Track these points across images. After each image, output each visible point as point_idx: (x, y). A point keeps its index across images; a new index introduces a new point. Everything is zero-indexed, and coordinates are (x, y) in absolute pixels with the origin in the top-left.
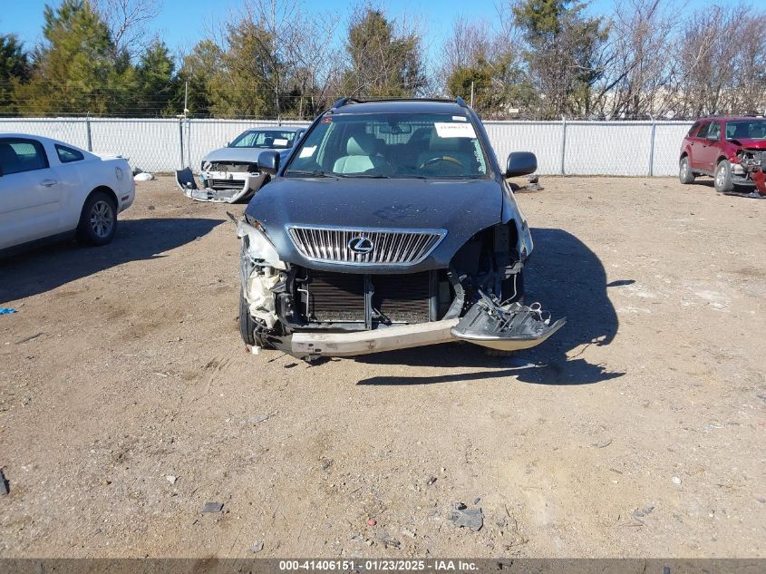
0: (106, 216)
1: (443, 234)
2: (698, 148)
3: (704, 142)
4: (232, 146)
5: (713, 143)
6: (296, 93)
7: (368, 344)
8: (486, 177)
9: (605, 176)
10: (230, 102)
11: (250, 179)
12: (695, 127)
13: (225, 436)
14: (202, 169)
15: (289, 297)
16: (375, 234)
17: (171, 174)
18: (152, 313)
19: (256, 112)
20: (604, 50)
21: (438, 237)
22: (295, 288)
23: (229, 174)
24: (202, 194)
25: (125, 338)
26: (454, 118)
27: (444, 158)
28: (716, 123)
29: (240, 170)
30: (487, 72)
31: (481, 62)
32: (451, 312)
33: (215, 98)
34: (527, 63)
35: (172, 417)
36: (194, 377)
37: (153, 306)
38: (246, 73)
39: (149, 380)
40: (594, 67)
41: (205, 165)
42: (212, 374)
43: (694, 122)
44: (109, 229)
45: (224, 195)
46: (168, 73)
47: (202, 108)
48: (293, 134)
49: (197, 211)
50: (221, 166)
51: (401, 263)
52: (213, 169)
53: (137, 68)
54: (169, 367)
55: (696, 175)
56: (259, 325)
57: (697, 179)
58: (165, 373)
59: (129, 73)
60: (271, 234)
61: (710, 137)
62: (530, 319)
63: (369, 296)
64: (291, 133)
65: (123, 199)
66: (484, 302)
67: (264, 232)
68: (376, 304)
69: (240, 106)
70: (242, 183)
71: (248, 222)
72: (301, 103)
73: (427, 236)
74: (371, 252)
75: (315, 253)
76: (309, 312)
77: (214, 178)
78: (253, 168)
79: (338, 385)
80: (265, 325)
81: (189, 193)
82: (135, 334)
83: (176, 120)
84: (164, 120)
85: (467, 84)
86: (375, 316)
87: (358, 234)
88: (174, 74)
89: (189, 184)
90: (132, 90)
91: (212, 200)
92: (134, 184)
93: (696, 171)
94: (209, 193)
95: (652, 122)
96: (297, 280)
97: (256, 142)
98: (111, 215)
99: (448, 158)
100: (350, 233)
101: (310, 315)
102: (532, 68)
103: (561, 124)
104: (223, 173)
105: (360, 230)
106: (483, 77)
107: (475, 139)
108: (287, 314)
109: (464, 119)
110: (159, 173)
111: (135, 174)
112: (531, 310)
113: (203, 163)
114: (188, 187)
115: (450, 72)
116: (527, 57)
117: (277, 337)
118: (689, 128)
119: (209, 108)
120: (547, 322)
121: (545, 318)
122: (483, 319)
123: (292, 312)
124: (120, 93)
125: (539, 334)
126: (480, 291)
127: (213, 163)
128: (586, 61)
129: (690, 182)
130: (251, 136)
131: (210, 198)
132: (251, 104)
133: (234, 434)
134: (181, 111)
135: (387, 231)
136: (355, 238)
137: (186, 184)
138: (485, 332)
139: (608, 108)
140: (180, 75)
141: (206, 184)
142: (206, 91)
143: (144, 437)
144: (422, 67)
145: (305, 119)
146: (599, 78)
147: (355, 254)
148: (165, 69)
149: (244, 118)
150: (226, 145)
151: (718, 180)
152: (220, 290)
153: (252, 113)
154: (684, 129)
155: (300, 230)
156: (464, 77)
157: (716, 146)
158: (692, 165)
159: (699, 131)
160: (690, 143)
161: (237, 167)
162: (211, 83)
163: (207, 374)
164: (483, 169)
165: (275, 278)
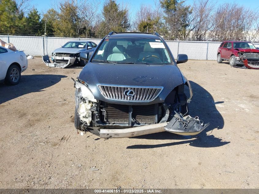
0: (16, 74)
1: (162, 88)
2: (224, 51)
3: (226, 49)
4: (63, 47)
5: (229, 49)
6: (85, 28)
7: (132, 134)
8: (171, 64)
9: (192, 60)
10: (61, 31)
11: (70, 59)
12: (222, 44)
13: (73, 174)
14: (52, 56)
15: (98, 113)
16: (135, 89)
17: (40, 57)
18: (37, 114)
19: (71, 35)
20: (190, 17)
21: (160, 90)
22: (100, 110)
23: (62, 57)
24: (52, 65)
25: (26, 126)
26: (156, 40)
27: (152, 56)
28: (230, 43)
29: (67, 56)
30: (152, 23)
31: (149, 20)
32: (163, 119)
33: (55, 30)
34: (165, 20)
35: (49, 165)
36: (57, 144)
37: (37, 112)
38: (67, 21)
39: (37, 146)
40: (187, 23)
41: (54, 54)
42: (64, 143)
43: (222, 42)
44: (18, 79)
45: (60, 65)
46: (38, 20)
47: (51, 33)
48: (86, 43)
49: (51, 71)
50: (60, 55)
51: (146, 101)
52: (56, 56)
53: (27, 18)
54: (46, 140)
55: (223, 60)
56: (84, 124)
57: (223, 62)
58: (44, 143)
59: (24, 19)
60: (90, 87)
61: (228, 48)
62: (196, 123)
63: (131, 113)
64: (85, 43)
65: (23, 67)
66: (177, 115)
67: (87, 86)
68: (134, 116)
69: (65, 33)
70: (67, 61)
71: (79, 82)
72: (87, 32)
73: (156, 89)
74: (134, 96)
75: (110, 96)
76: (106, 119)
77: (57, 59)
78: (71, 55)
79: (116, 148)
80: (86, 123)
81: (47, 64)
82: (30, 124)
83: (42, 37)
84: (37, 37)
85: (145, 27)
86: (133, 121)
87: (128, 88)
88: (40, 20)
89: (48, 61)
90: (25, 26)
91: (56, 67)
92: (27, 60)
93: (223, 59)
94: (55, 65)
95: (207, 42)
96: (101, 106)
97: (72, 46)
98: (18, 74)
99: (154, 56)
100: (124, 88)
101: (106, 120)
102: (166, 22)
103: (177, 42)
104: (60, 57)
105: (129, 87)
106: (150, 25)
107: (165, 49)
108: (97, 120)
109: (160, 41)
110: (36, 56)
111: (27, 56)
112: (195, 119)
113: (53, 53)
114: (47, 62)
115: (138, 22)
116: (165, 18)
117: (91, 128)
118: (220, 44)
119: (53, 33)
120: (202, 124)
121: (201, 123)
122: (177, 124)
123: (99, 119)
124: (20, 27)
125: (200, 129)
126: (175, 111)
127: (56, 53)
128: (184, 20)
129: (221, 62)
130: (70, 43)
131: (55, 66)
132: (69, 32)
133: (77, 173)
134: (44, 34)
135: (140, 87)
136: (127, 90)
137: (46, 61)
138: (179, 129)
139: (191, 37)
140: (42, 21)
141: (54, 61)
142: (52, 27)
143: (37, 176)
144: (129, 20)
145: (88, 38)
146: (188, 26)
147: (127, 97)
148: (37, 18)
149: (66, 37)
150: (61, 47)
151: (231, 62)
152: (63, 104)
153: (69, 35)
154: (218, 45)
155: (103, 87)
156: (144, 25)
157: (230, 51)
158: (222, 56)
159: (224, 45)
160: (221, 49)
161: (65, 55)
162: (54, 24)
163: (62, 143)
164: (169, 61)
165: (91, 104)
